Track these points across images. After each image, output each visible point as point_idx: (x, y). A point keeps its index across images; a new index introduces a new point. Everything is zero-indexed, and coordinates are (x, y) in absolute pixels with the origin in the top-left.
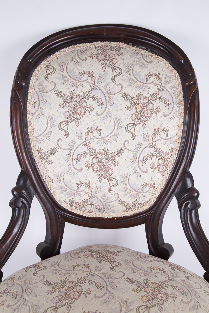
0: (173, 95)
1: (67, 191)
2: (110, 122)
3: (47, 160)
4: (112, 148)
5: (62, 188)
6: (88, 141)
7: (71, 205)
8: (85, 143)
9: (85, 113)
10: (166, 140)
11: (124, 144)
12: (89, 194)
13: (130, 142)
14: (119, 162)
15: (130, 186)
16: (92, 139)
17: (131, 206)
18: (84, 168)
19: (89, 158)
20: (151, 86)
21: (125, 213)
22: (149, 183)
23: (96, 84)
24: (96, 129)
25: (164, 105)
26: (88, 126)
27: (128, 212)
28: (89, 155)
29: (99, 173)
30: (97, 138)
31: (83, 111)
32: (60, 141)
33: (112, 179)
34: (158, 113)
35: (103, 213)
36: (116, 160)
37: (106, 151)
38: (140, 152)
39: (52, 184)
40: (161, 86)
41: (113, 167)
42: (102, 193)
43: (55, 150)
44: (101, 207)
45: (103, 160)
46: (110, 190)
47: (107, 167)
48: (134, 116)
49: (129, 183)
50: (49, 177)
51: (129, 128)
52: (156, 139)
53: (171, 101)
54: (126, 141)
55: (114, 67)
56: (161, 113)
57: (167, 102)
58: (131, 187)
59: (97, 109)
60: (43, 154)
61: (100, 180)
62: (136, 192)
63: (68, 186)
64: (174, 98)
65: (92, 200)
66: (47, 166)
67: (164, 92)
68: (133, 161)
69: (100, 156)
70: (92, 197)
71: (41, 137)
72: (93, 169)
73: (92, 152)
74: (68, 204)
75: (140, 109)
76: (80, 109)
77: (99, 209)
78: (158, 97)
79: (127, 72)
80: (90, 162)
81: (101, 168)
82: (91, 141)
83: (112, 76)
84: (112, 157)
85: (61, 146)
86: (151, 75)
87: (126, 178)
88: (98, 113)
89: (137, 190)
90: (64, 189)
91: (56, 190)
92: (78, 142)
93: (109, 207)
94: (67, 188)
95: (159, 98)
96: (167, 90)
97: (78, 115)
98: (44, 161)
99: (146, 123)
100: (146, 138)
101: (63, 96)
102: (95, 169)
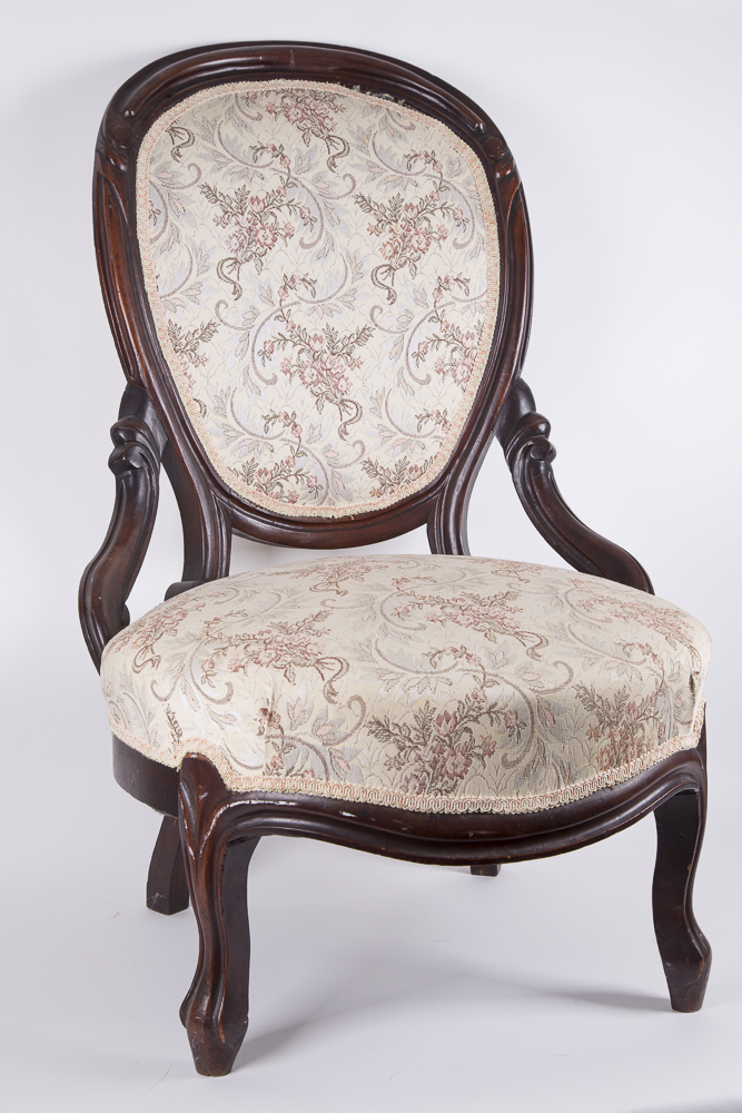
0: (469, 200)
1: (240, 439)
2: (335, 263)
3: (193, 355)
4: (345, 325)
5: (227, 428)
6: (287, 309)
7: (248, 479)
8: (280, 313)
9: (275, 240)
10: (466, 304)
11: (372, 315)
12: (293, 445)
13: (386, 309)
14: (362, 359)
15: (390, 420)
16: (295, 303)
17: (392, 476)
18: (281, 376)
19: (290, 351)
20: (420, 179)
21: (375, 500)
22: (435, 409)
23: (293, 174)
24: (304, 280)
25: (454, 223)
26: (284, 272)
27: (384, 497)
28: (290, 344)
29: (315, 389)
30: (307, 302)
31: (271, 236)
32: (222, 306)
33: (348, 404)
34: (441, 241)
35: (322, 503)
36: (355, 355)
37: (331, 335)
38: (409, 332)
39: (204, 421)
40: (442, 180)
41: (348, 373)
42: (325, 443)
43: (212, 328)
44: (322, 481)
45: (325, 356)
46: (343, 433)
47: (333, 371)
48: (389, 248)
49: (387, 411)
50: (198, 401)
51: (380, 277)
52: (442, 302)
53: (467, 215)
54: (375, 307)
55: (329, 137)
56: (449, 241)
57: (460, 215)
58: (393, 423)
59: (302, 233)
60: (183, 341)
61: (320, 409)
62: (403, 436)
63: (242, 423)
64: (473, 208)
65: (300, 462)
66: (191, 369)
67: (451, 193)
68: (394, 356)
69: (317, 346)
70: (299, 453)
71: (177, 295)
72: (302, 378)
73: (299, 337)
74: (241, 477)
75: (401, 231)
76: (262, 232)
77: (314, 489)
78: (438, 204)
79: (361, 148)
80: (294, 362)
81: (322, 375)
82: (294, 308)
83: (327, 156)
84: (345, 347)
85: (225, 320)
86: (416, 155)
87: (381, 400)
88: (305, 242)
89: (406, 430)
90: (233, 434)
91: (212, 437)
92: (265, 310)
93: (339, 482)
94: (242, 431)
95: (441, 208)
96: (455, 188)
97: (258, 245)
98: (186, 359)
99: (417, 264)
100: (420, 299)
101: (221, 198)
102: (308, 380)
